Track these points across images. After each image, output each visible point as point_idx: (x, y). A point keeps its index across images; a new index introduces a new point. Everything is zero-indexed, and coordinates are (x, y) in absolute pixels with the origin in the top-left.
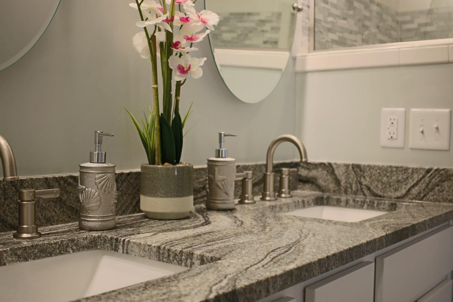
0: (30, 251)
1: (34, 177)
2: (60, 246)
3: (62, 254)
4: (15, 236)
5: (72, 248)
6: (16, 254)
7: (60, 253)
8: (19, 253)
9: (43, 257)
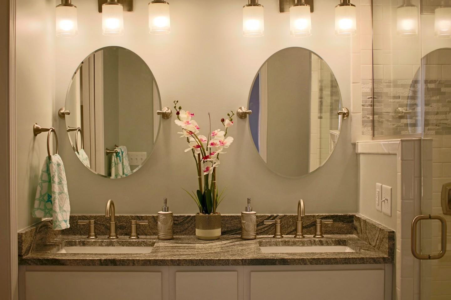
0: (125, 243)
1: (148, 215)
2: (138, 243)
3: (139, 246)
4: (129, 238)
5: (143, 244)
6: (119, 243)
7: (138, 246)
8: (120, 243)
9: (130, 246)
